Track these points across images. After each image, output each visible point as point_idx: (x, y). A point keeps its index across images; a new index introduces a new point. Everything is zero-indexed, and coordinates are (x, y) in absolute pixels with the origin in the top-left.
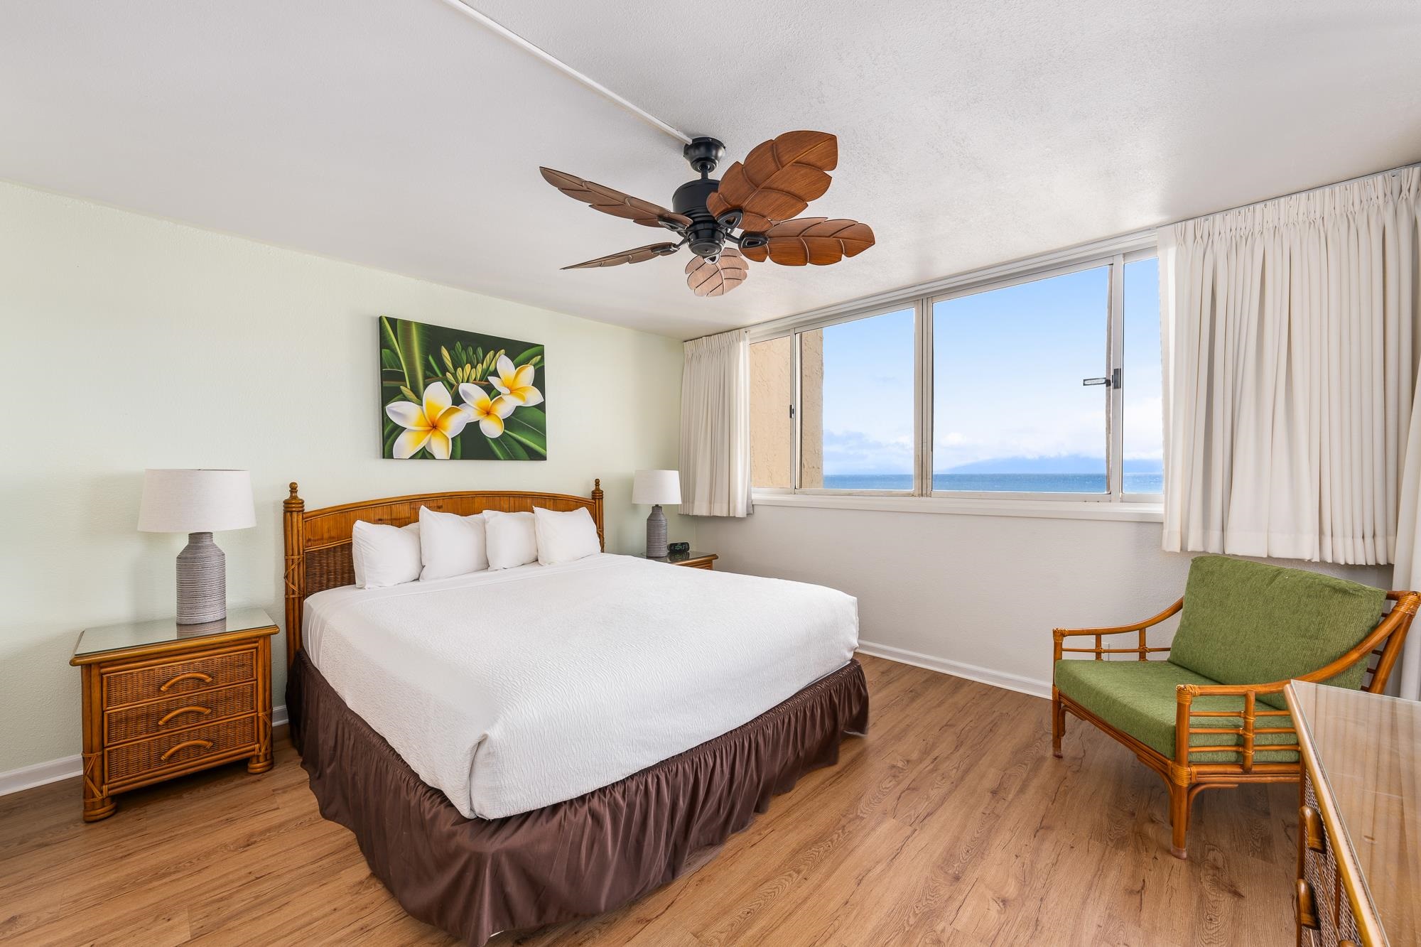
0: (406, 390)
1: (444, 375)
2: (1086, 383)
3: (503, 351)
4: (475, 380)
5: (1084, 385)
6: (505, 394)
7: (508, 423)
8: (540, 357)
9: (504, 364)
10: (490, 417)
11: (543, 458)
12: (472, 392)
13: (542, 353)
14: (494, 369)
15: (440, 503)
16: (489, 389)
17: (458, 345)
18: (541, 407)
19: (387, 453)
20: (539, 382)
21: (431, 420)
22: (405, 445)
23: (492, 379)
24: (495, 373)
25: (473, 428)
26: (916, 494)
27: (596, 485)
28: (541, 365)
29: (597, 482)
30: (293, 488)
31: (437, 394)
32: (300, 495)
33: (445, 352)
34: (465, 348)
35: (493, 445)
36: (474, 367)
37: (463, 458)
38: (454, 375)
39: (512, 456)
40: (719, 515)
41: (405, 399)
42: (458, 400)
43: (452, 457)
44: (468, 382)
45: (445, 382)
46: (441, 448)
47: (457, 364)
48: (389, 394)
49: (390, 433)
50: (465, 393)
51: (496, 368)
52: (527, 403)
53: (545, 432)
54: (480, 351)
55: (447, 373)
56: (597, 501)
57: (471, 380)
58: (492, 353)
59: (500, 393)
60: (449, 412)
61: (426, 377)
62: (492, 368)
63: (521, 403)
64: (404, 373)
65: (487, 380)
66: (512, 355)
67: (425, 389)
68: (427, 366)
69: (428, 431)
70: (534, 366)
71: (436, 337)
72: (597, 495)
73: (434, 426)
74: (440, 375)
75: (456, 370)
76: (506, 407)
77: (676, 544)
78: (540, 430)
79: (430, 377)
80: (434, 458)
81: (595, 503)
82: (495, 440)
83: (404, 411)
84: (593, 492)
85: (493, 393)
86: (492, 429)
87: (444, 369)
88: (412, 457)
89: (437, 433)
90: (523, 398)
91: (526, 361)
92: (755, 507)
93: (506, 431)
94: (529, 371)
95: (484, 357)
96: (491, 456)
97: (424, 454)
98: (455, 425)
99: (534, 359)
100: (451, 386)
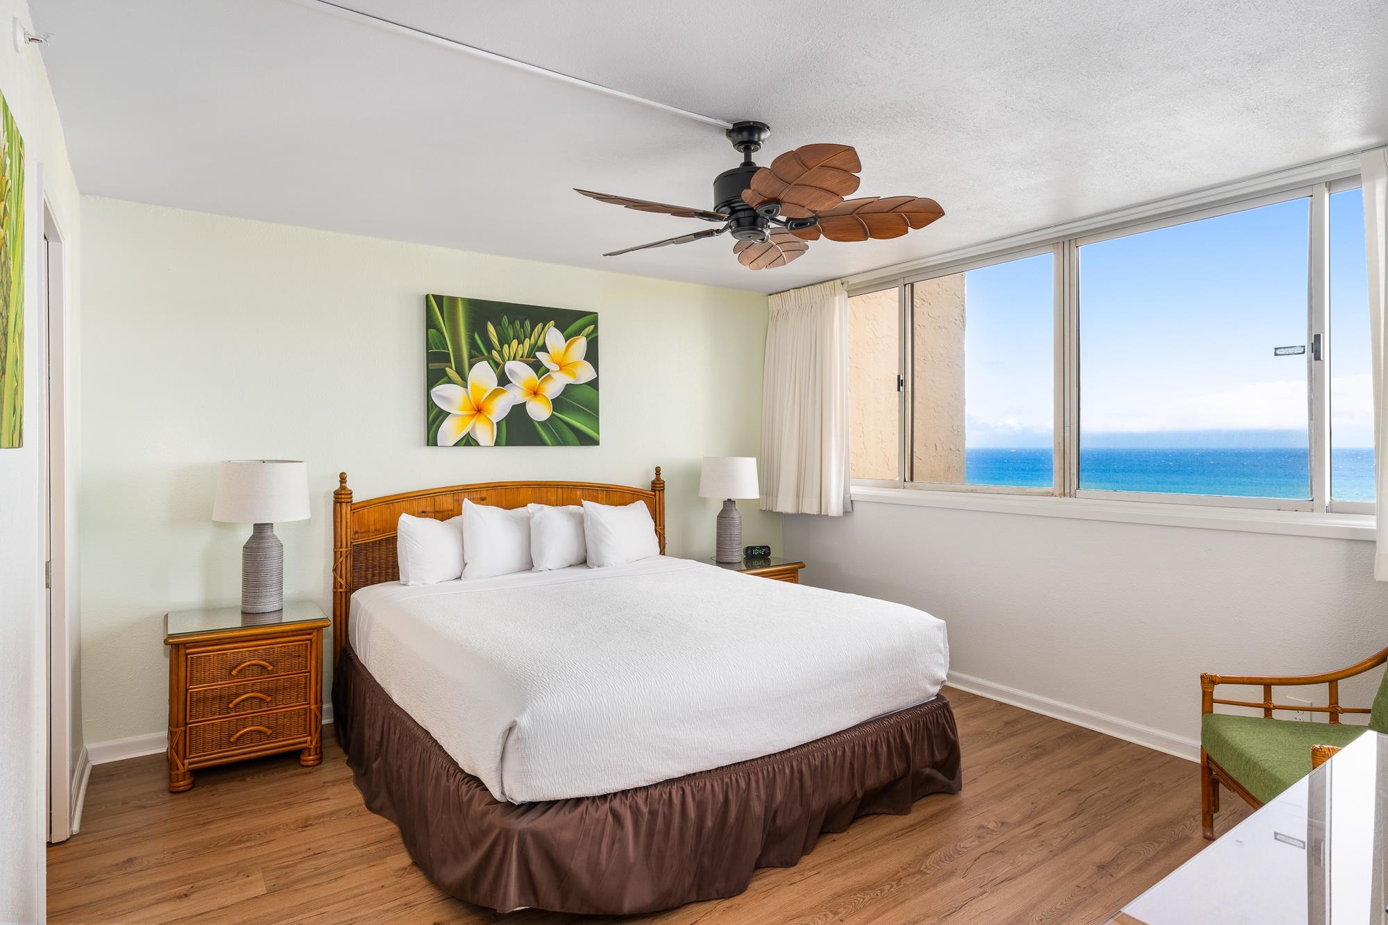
0: (451, 372)
1: (490, 353)
2: (1278, 352)
3: (552, 322)
4: (522, 357)
5: (1276, 355)
6: (553, 371)
7: (557, 403)
8: (593, 326)
9: (553, 337)
10: (537, 398)
11: (596, 443)
12: (519, 371)
13: (595, 322)
14: (542, 343)
15: (484, 494)
16: (537, 366)
17: (505, 319)
18: (594, 384)
19: (432, 441)
20: (592, 355)
21: (476, 406)
22: (450, 431)
23: (541, 356)
24: (544, 348)
25: (519, 411)
26: (1057, 492)
27: (656, 474)
28: (595, 335)
29: (658, 471)
30: (343, 478)
31: (482, 374)
32: (349, 485)
33: (491, 328)
34: (511, 322)
35: (538, 425)
36: (521, 342)
37: (509, 443)
38: (500, 353)
39: (561, 441)
40: (809, 513)
41: (450, 381)
42: (503, 380)
43: (497, 444)
44: (514, 359)
45: (491, 361)
46: (485, 434)
47: (504, 340)
48: (434, 377)
49: (435, 417)
50: (511, 372)
51: (544, 343)
52: (578, 380)
53: (597, 413)
54: (528, 324)
55: (493, 351)
56: (657, 492)
57: (518, 357)
58: (540, 325)
59: (548, 371)
60: (495, 394)
61: (471, 357)
62: (540, 343)
63: (571, 381)
64: (449, 353)
65: (535, 357)
66: (561, 327)
67: (470, 369)
68: (473, 345)
69: (473, 416)
70: (587, 337)
71: (482, 312)
72: (658, 486)
73: (479, 410)
74: (486, 354)
75: (502, 347)
76: (554, 388)
77: (755, 548)
78: (591, 411)
79: (475, 356)
80: (479, 445)
81: (655, 496)
82: (543, 424)
83: (449, 395)
84: (653, 483)
85: (541, 371)
86: (539, 411)
87: (490, 347)
88: (456, 445)
89: (482, 417)
90: (573, 374)
91: (578, 333)
92: (855, 504)
93: (554, 413)
94: (581, 343)
95: (532, 330)
96: (537, 441)
97: (468, 441)
98: (500, 408)
99: (587, 329)
100: (497, 365)
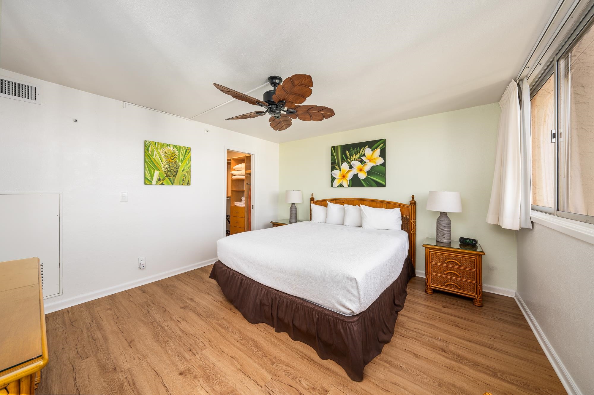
0: (337, 167)
1: (347, 160)
3: (367, 146)
4: (357, 159)
6: (367, 162)
7: (369, 173)
8: (383, 144)
9: (368, 151)
10: (362, 171)
11: (384, 186)
12: (356, 164)
13: (384, 142)
15: (344, 201)
16: (362, 161)
17: (352, 149)
18: (384, 165)
19: (332, 186)
20: (383, 154)
21: (343, 174)
22: (336, 183)
23: (363, 158)
24: (364, 155)
25: (356, 176)
27: (413, 199)
28: (384, 147)
29: (413, 197)
30: (312, 195)
31: (345, 166)
32: (314, 197)
33: (347, 152)
34: (353, 149)
35: (362, 181)
36: (356, 155)
37: (352, 186)
38: (350, 159)
39: (370, 185)
41: (336, 169)
42: (351, 167)
43: (349, 186)
44: (354, 160)
45: (347, 162)
46: (346, 183)
47: (351, 155)
48: (333, 168)
49: (333, 179)
50: (353, 164)
51: (364, 153)
52: (377, 164)
53: (385, 176)
54: (359, 148)
55: (348, 159)
57: (355, 160)
58: (363, 148)
59: (365, 162)
60: (348, 171)
61: (342, 161)
62: (363, 154)
63: (374, 164)
64: (336, 162)
65: (361, 158)
66: (370, 147)
67: (341, 165)
68: (342, 158)
69: (342, 178)
70: (380, 148)
71: (345, 148)
72: (412, 204)
73: (344, 177)
74: (346, 160)
75: (350, 157)
76: (368, 167)
77: (466, 239)
78: (383, 175)
79: (343, 161)
80: (344, 187)
82: (363, 180)
83: (337, 173)
84: (410, 202)
85: (363, 163)
86: (362, 176)
87: (347, 158)
88: (337, 187)
89: (345, 179)
90: (375, 162)
91: (377, 148)
93: (368, 176)
94: (378, 151)
95: (360, 150)
96: (362, 186)
97: (341, 186)
98: (350, 176)
99: (381, 145)
100: (349, 163)
